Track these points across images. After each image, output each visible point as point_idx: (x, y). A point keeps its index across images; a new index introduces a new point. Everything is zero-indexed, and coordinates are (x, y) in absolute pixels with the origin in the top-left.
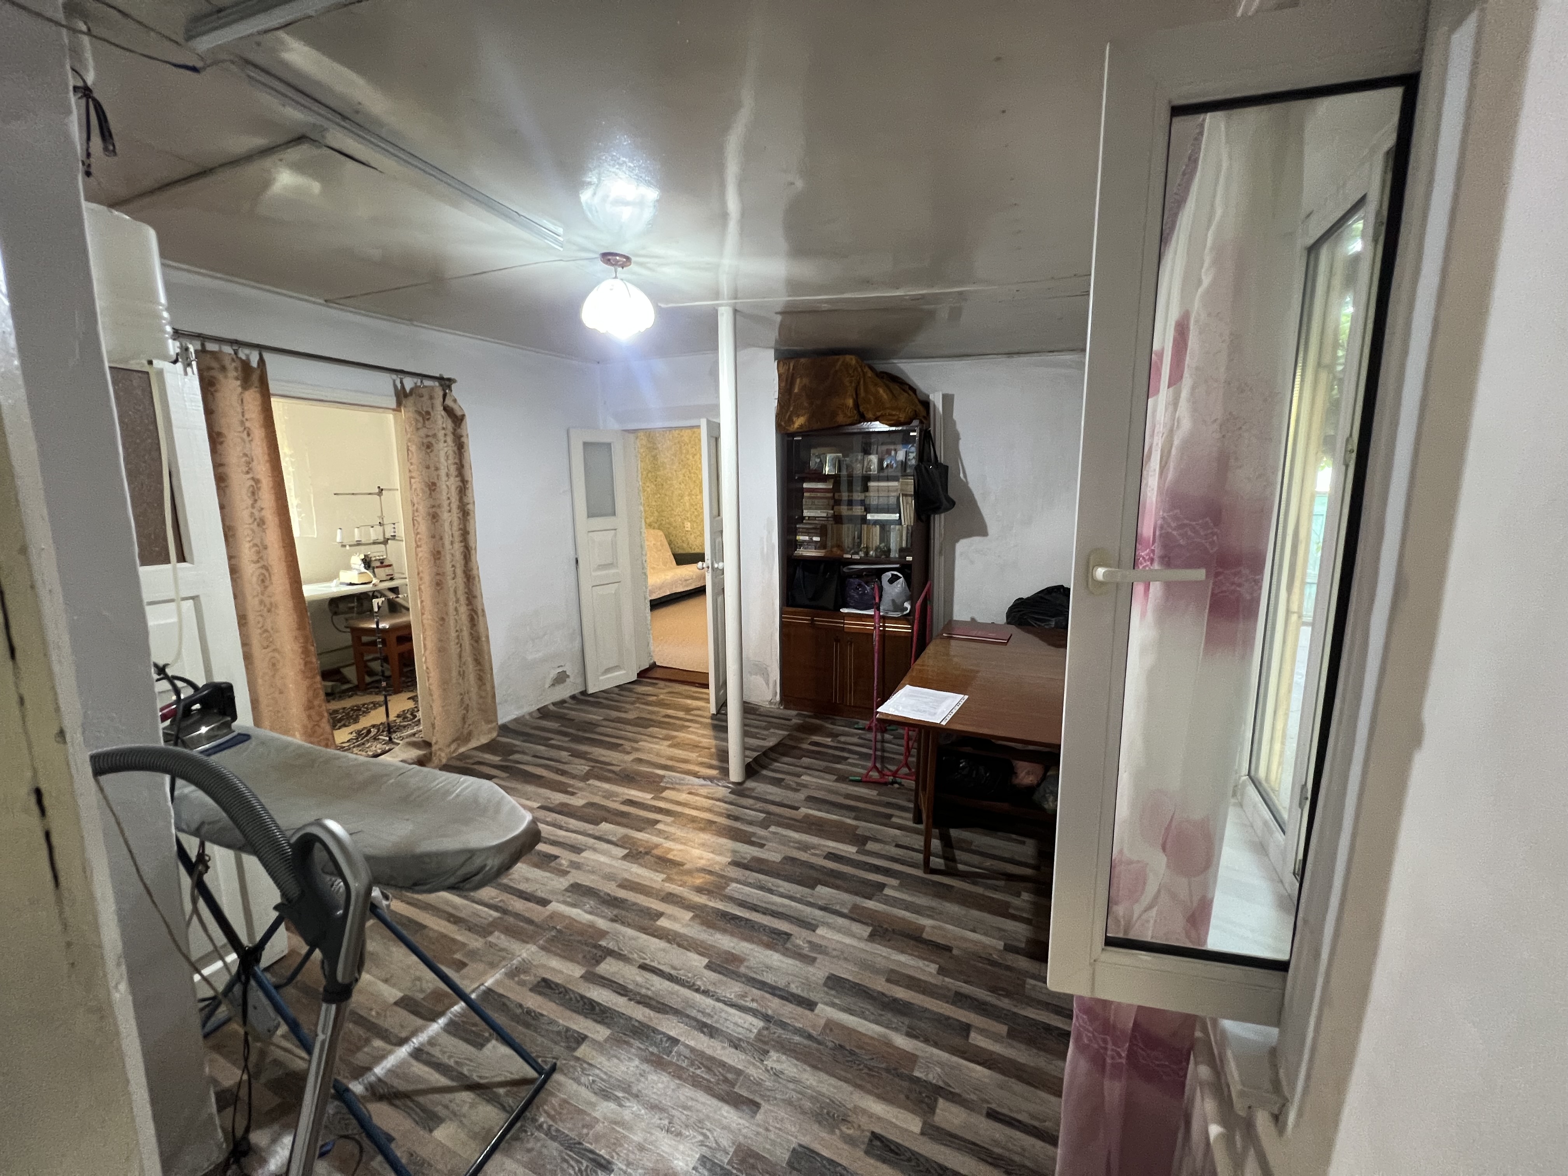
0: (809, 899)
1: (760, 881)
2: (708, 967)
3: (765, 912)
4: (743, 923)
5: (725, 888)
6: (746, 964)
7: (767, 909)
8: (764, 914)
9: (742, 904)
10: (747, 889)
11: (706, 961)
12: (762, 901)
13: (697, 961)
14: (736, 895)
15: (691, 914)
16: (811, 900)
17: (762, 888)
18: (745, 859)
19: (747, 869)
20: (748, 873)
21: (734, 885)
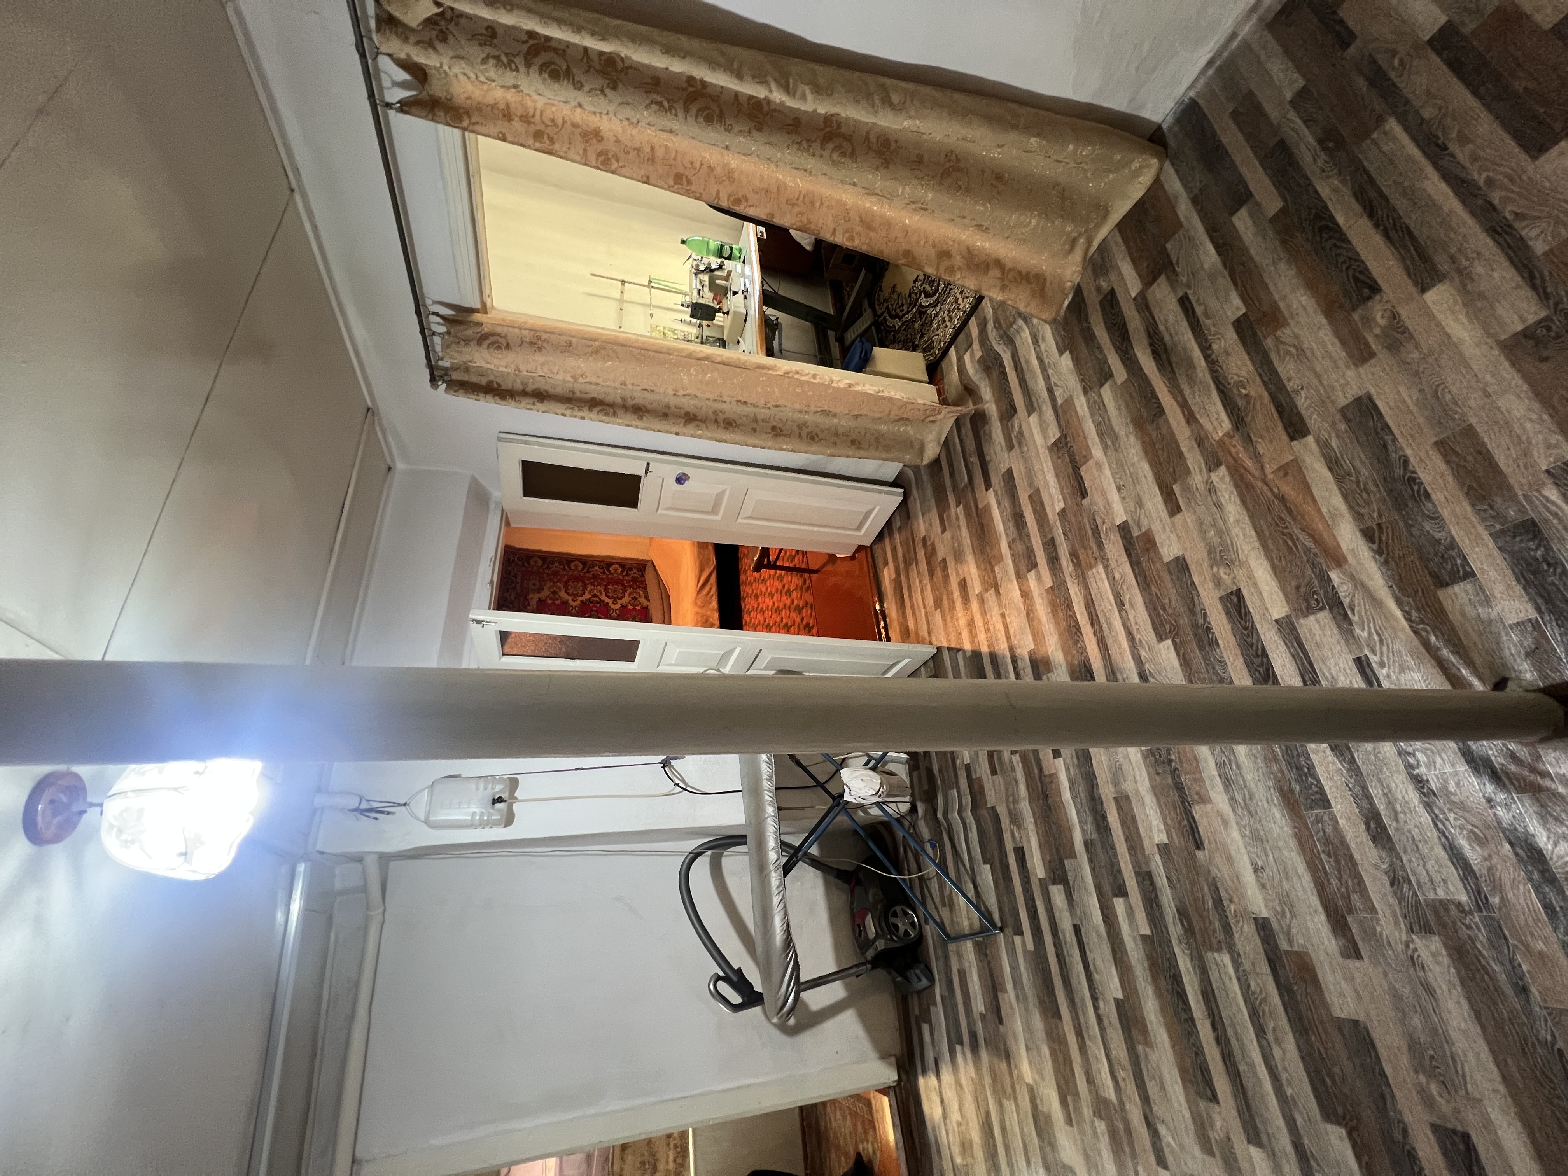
0: (1297, 1116)
1: (1264, 1000)
2: (1117, 1001)
3: (1222, 1040)
4: (1184, 1016)
5: (1212, 949)
6: (1148, 1050)
7: (1228, 1042)
8: (1218, 1040)
9: (1208, 995)
10: (1235, 987)
11: (1120, 996)
12: (1233, 1025)
13: (1113, 988)
14: (1214, 976)
15: (1148, 932)
16: (1300, 1121)
17: (1255, 1015)
18: (1290, 942)
19: (1270, 961)
20: (1264, 968)
21: (1226, 959)
